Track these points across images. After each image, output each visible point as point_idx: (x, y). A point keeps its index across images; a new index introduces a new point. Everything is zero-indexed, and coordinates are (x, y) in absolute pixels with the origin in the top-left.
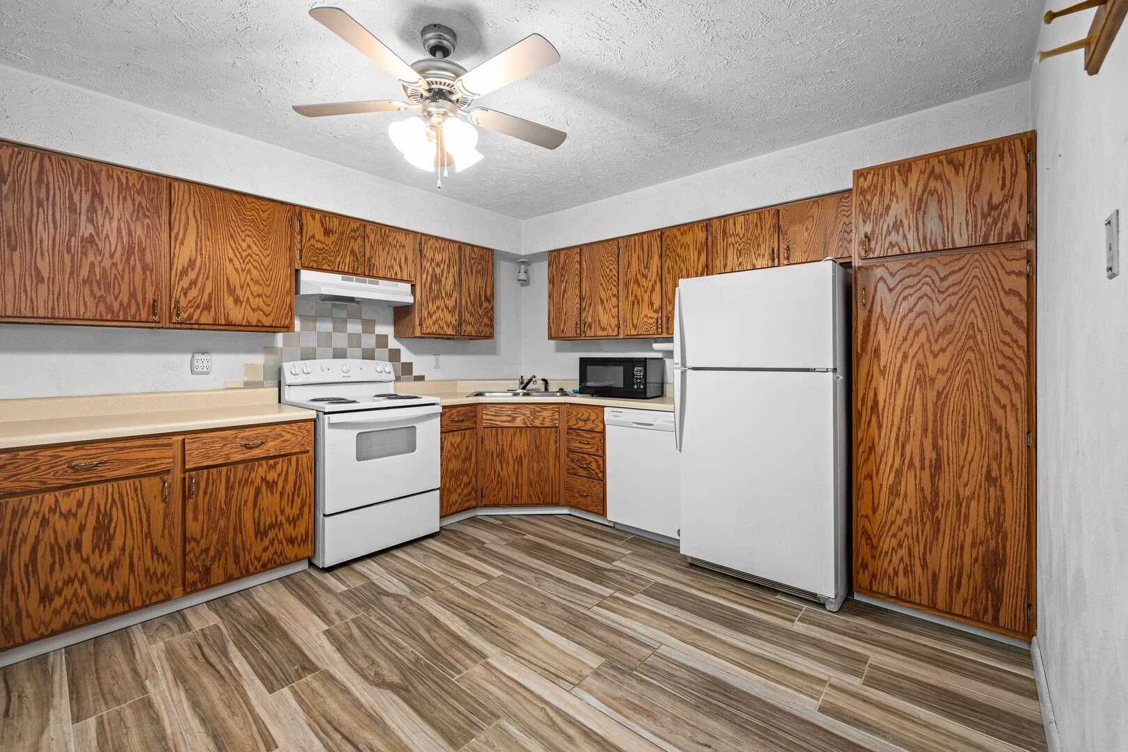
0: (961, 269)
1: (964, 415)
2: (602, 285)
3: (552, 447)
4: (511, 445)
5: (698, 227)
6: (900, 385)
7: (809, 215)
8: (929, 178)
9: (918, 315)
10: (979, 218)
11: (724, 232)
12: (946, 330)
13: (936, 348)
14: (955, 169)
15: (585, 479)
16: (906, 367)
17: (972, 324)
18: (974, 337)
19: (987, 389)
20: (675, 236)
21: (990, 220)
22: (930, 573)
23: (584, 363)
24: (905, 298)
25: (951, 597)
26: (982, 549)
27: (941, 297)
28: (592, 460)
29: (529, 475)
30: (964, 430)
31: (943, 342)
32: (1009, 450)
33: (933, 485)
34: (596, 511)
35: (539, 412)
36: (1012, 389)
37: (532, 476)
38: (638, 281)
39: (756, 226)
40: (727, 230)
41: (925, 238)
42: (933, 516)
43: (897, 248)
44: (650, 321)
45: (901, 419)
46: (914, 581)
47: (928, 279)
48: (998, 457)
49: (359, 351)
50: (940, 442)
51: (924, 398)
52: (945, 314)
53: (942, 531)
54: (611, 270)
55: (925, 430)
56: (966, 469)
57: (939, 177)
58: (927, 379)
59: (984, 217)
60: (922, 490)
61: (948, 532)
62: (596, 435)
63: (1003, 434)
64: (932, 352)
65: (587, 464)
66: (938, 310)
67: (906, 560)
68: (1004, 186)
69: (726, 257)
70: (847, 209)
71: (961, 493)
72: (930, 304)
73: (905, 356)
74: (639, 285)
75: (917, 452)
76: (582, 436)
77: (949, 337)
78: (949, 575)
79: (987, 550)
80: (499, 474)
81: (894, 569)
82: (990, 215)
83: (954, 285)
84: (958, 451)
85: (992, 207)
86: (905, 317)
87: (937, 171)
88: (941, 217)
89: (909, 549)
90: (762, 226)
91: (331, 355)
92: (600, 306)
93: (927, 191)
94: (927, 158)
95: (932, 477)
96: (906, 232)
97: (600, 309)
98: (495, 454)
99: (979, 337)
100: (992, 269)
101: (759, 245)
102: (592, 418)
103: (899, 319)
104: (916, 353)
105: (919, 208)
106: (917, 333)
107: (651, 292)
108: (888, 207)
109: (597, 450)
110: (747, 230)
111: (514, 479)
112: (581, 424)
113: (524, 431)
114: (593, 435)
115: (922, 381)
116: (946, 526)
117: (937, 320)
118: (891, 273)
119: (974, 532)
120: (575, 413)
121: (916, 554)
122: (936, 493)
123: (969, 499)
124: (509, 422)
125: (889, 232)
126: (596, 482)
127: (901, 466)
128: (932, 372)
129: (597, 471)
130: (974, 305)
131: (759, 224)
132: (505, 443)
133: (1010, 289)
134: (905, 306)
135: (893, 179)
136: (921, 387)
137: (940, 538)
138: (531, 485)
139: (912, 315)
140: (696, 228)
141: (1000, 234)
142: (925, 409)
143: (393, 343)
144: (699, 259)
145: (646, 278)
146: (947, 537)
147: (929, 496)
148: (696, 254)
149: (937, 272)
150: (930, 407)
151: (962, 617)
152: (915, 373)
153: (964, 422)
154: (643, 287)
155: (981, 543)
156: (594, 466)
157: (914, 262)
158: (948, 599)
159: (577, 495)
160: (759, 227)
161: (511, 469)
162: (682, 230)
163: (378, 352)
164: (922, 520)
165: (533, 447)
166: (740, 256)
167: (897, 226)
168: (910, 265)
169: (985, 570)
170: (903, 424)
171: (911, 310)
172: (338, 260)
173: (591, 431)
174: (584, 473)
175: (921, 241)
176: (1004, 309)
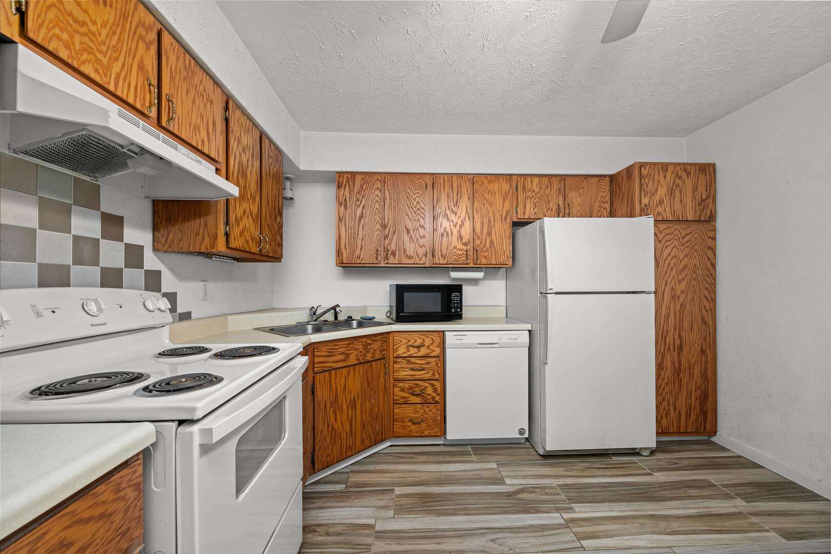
0: (690, 233)
1: (692, 317)
2: (407, 215)
3: (382, 380)
4: (345, 388)
5: (503, 178)
6: (664, 300)
7: (581, 186)
8: (676, 177)
9: (672, 258)
10: (697, 206)
11: (524, 187)
12: (685, 267)
13: (680, 278)
14: (687, 175)
15: (419, 406)
16: (667, 289)
17: (695, 265)
18: (695, 272)
19: (701, 301)
20: (483, 183)
21: (701, 207)
22: (678, 411)
23: (401, 290)
24: (666, 247)
25: (687, 423)
26: (699, 391)
27: (682, 248)
28: (427, 385)
29: (362, 416)
30: (692, 325)
31: (683, 274)
32: (710, 334)
33: (678, 358)
34: (432, 434)
35: (370, 344)
36: (710, 300)
37: (364, 417)
38: (447, 216)
39: (547, 187)
40: (526, 186)
41: (674, 212)
42: (679, 378)
43: (661, 216)
44: (459, 252)
45: (664, 322)
46: (670, 420)
47: (676, 237)
48: (705, 339)
49: (94, 272)
50: (682, 334)
51: (675, 308)
52: (684, 258)
53: (682, 386)
54: (418, 202)
55: (675, 327)
56: (693, 347)
57: (680, 178)
58: (676, 296)
59: (699, 205)
60: (674, 363)
61: (685, 386)
62: (432, 360)
63: (707, 326)
64: (678, 280)
65: (421, 390)
66: (682, 255)
67: (667, 408)
68: (706, 190)
69: (525, 207)
70: (603, 187)
71: (691, 360)
72: (678, 252)
73: (666, 283)
74: (448, 219)
75: (672, 340)
76: (414, 363)
77: (685, 272)
78: (686, 410)
79: (701, 392)
80: (333, 426)
81: (661, 415)
82: (701, 204)
83: (688, 242)
84: (689, 337)
85: (703, 201)
86: (666, 259)
87: (679, 174)
88: (681, 201)
89: (668, 401)
90: (551, 188)
91: (35, 280)
92: (406, 236)
93: (675, 185)
94: (675, 164)
95: (679, 354)
96: (666, 207)
97: (406, 238)
98: (328, 405)
99: (698, 272)
100: (702, 234)
101: (549, 202)
102: (426, 344)
103: (663, 260)
104: (671, 281)
105: (671, 194)
106: (672, 269)
107: (461, 227)
108: (657, 190)
109: (434, 374)
110: (541, 188)
111: (347, 427)
112: (413, 351)
113: (357, 369)
114: (428, 360)
115: (674, 298)
116: (684, 382)
117: (681, 261)
118: (660, 231)
119: (696, 381)
120: (404, 341)
121: (671, 403)
122: (680, 364)
123: (694, 364)
124: (342, 361)
125: (657, 206)
126: (432, 406)
127: (664, 351)
128: (678, 292)
129: (434, 395)
130: (695, 254)
131: (549, 186)
132: (338, 388)
133: (710, 247)
134: (666, 252)
135: (659, 173)
136: (673, 301)
137: (682, 390)
138: (364, 427)
139: (669, 258)
140: (501, 179)
141: (705, 217)
142: (675, 315)
143: (151, 261)
144: (503, 205)
145: (456, 214)
146: (685, 388)
147: (677, 366)
148: (501, 200)
149: (681, 234)
150: (678, 313)
151: (691, 433)
152: (671, 293)
153: (692, 320)
154: (452, 221)
155: (699, 388)
156: (430, 390)
157: (671, 225)
158: (685, 424)
159: (410, 424)
160: (549, 188)
161: (345, 416)
162: (489, 178)
163: (128, 273)
164: (674, 381)
165: (365, 385)
166: (535, 208)
167: (661, 202)
168: (669, 227)
169: (700, 403)
170: (665, 325)
171: (669, 255)
172: (116, 68)
173: (426, 356)
174: (418, 400)
175: (673, 214)
176: (707, 257)
